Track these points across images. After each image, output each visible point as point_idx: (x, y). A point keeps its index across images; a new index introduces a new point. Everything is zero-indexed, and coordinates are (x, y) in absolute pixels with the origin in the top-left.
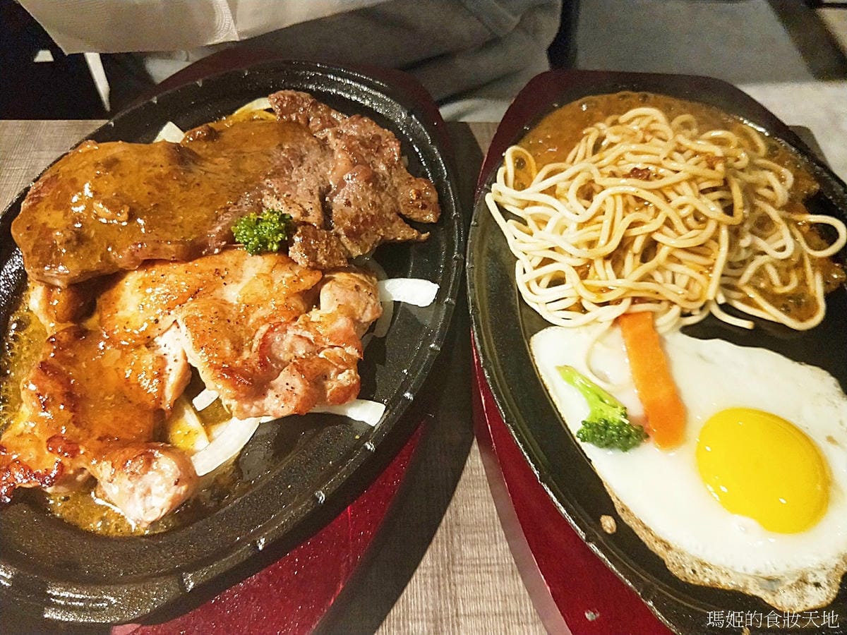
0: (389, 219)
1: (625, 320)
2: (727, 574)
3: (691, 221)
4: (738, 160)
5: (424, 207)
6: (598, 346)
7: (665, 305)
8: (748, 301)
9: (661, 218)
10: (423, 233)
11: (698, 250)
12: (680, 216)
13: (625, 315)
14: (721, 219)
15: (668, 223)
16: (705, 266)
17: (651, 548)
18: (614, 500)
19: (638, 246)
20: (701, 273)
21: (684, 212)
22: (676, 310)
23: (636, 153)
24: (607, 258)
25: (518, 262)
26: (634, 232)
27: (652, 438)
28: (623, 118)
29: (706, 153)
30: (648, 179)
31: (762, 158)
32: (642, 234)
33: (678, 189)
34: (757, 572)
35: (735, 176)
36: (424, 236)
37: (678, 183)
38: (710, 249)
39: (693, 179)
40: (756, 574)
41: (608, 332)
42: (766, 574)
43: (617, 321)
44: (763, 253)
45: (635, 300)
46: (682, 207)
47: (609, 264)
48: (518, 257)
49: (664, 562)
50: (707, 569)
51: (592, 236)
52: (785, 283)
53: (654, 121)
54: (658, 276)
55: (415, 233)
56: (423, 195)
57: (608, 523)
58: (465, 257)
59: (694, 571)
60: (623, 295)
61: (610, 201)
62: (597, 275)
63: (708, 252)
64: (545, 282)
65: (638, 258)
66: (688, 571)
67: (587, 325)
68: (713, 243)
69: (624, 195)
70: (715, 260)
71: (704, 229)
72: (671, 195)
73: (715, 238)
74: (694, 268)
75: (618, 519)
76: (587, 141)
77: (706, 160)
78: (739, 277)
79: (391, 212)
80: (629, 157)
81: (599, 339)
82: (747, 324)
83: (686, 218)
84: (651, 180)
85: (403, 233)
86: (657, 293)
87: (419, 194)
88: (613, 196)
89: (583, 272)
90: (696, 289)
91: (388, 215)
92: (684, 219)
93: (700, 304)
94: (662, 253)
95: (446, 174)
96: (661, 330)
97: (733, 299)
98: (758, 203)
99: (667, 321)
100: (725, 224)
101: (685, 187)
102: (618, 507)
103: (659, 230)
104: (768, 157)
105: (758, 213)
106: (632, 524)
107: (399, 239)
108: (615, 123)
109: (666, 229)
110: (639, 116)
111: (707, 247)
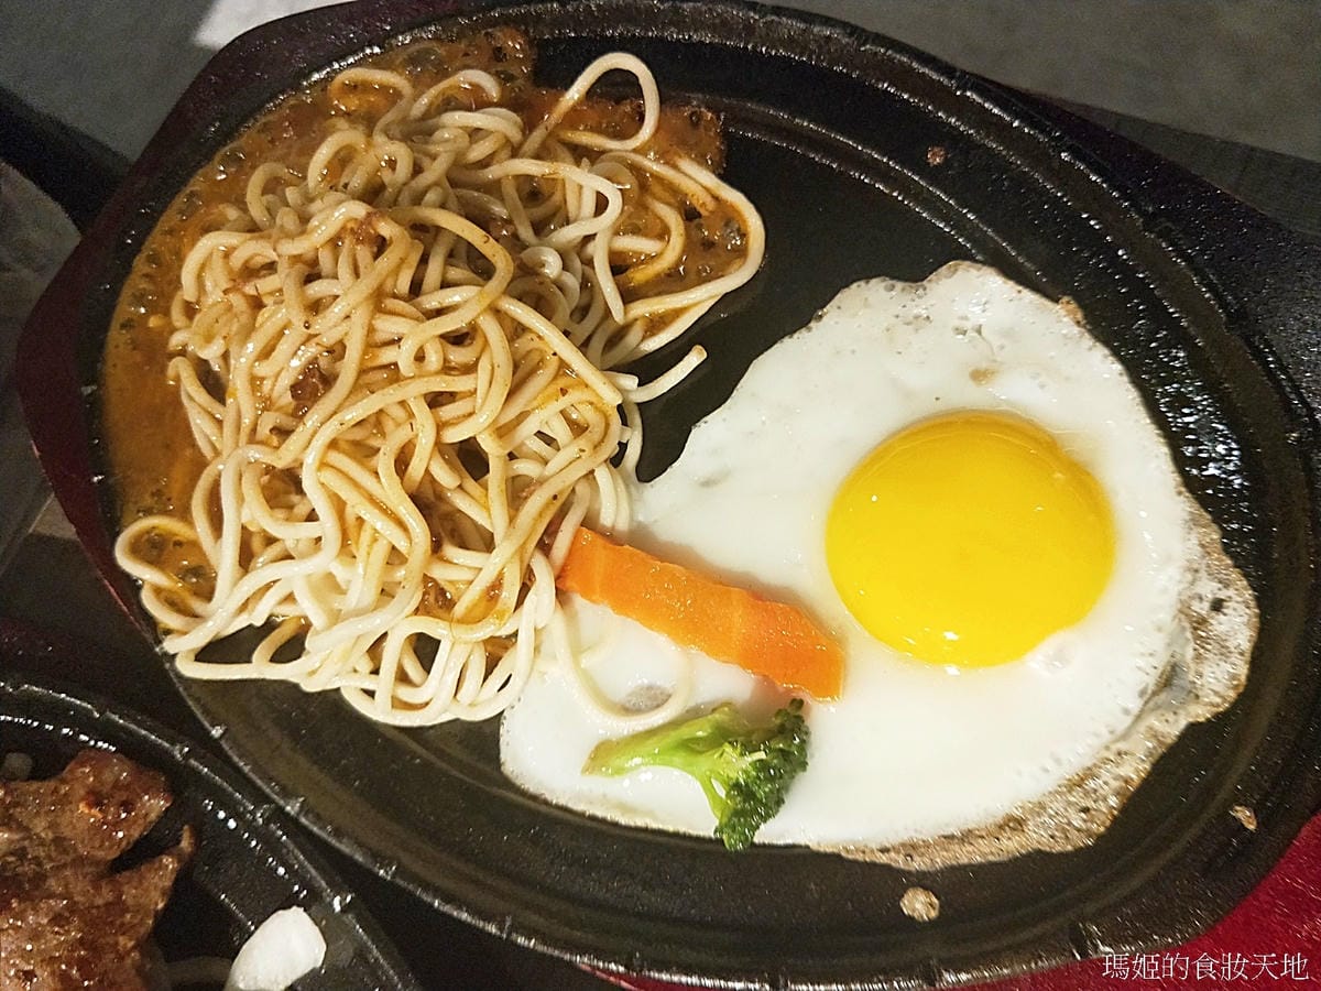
0: (108, 905)
1: (570, 583)
2: (1119, 754)
3: (459, 355)
4: (392, 164)
5: (127, 805)
6: (586, 661)
7: (582, 489)
8: (655, 324)
9: (421, 410)
10: (179, 842)
11: (520, 373)
12: (437, 373)
13: (559, 578)
14: (487, 302)
15: (435, 400)
16: (555, 378)
17: (1004, 857)
18: (883, 859)
19: (445, 477)
20: (564, 392)
21: (434, 359)
22: (603, 475)
23: (266, 353)
24: (436, 547)
25: (343, 691)
26: (416, 469)
27: (808, 699)
28: (188, 290)
29: (343, 228)
30: (328, 380)
31: (416, 98)
32: (430, 459)
33: (380, 337)
34: (1142, 693)
35: (418, 200)
36: (186, 844)
37: (371, 330)
38: (529, 352)
39: (379, 300)
40: (1145, 698)
41: (572, 620)
42: (1151, 681)
43: (562, 595)
44: (589, 238)
45: (544, 547)
46: (420, 358)
47: (450, 551)
48: (335, 687)
49: (1039, 852)
50: (1091, 784)
51: (381, 551)
52: (663, 234)
53: (227, 255)
54: (524, 467)
55: (169, 862)
56: (105, 790)
57: (919, 905)
58: (273, 801)
59: (1086, 810)
60: (522, 561)
61: (328, 477)
62: (458, 582)
63: (536, 357)
64: (413, 669)
65: (470, 484)
66: (1077, 820)
67: (537, 649)
68: (524, 343)
69: (333, 445)
70: (555, 354)
71: (486, 343)
72: (387, 356)
73: (516, 331)
74: (549, 398)
75: (923, 881)
76: (191, 398)
77: (358, 241)
78: (608, 313)
79: (97, 888)
80: (263, 369)
81: (577, 649)
82: (695, 358)
83: (446, 360)
84: (336, 377)
85: (154, 887)
86: (555, 497)
87: (96, 799)
88: (323, 464)
89: (438, 600)
90: (586, 414)
91: (99, 901)
92: (447, 369)
93: (616, 419)
94: (488, 444)
95: (89, 706)
96: (623, 525)
97: (638, 345)
98: (492, 173)
99: (614, 504)
100: (499, 297)
101: (387, 326)
102: (898, 861)
103: (441, 426)
104: (420, 85)
105: (510, 189)
106: (941, 859)
107: (161, 906)
108: (190, 310)
109: (448, 412)
110: (203, 267)
111: (524, 357)
